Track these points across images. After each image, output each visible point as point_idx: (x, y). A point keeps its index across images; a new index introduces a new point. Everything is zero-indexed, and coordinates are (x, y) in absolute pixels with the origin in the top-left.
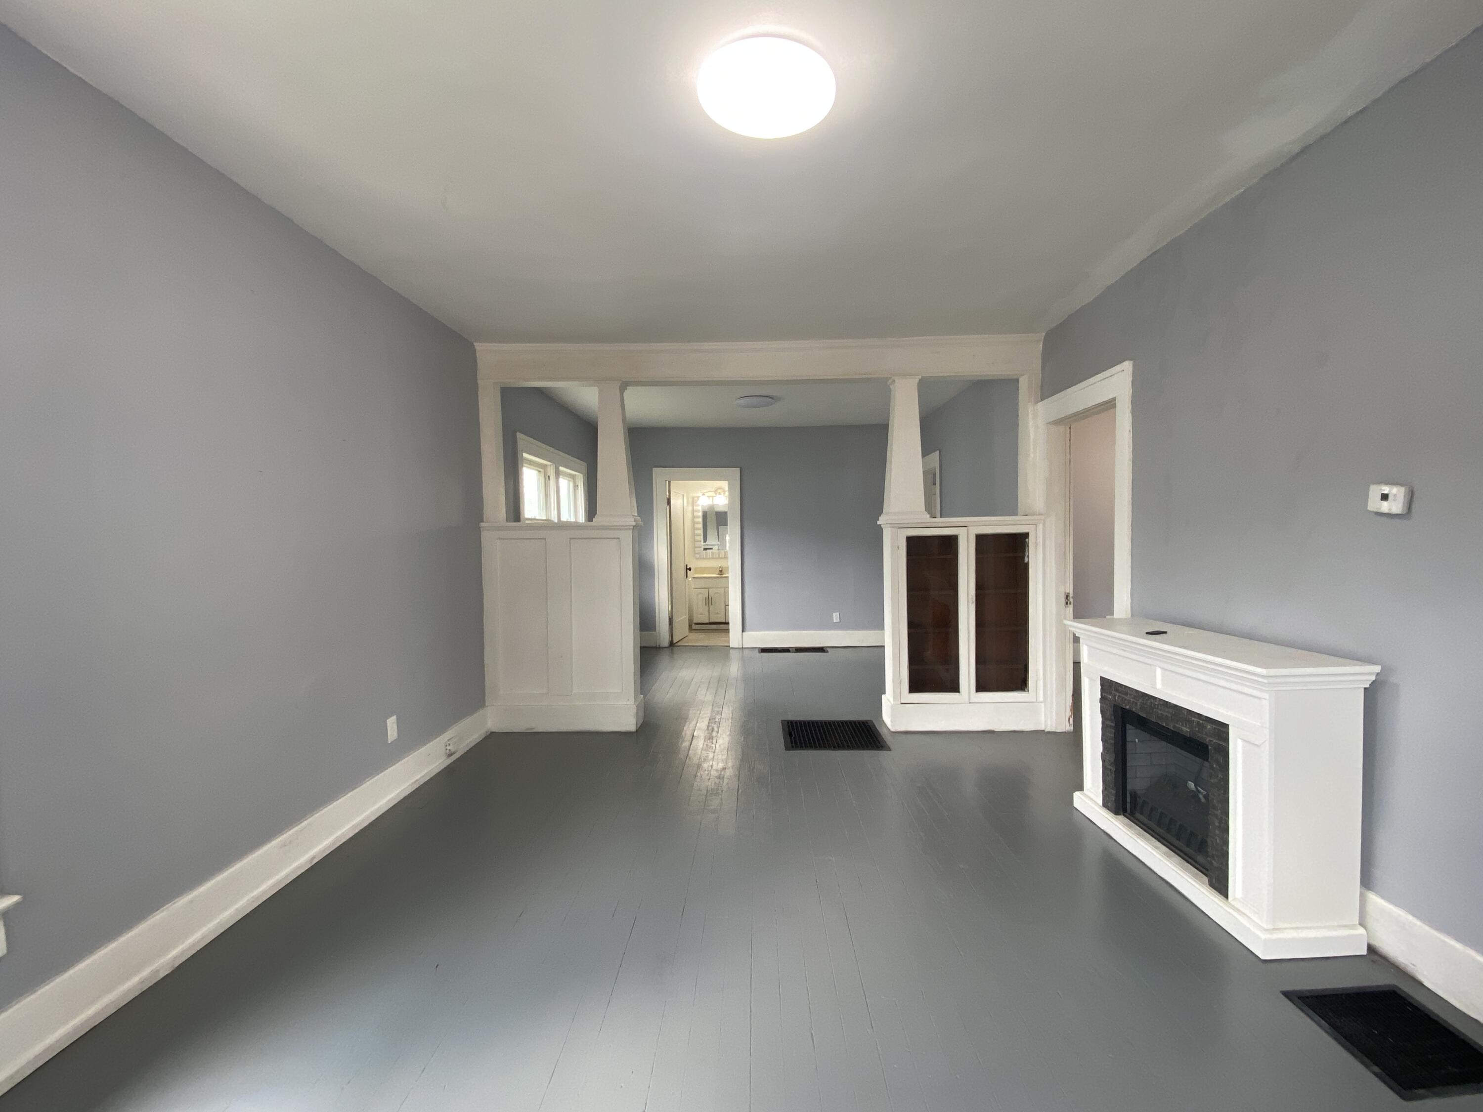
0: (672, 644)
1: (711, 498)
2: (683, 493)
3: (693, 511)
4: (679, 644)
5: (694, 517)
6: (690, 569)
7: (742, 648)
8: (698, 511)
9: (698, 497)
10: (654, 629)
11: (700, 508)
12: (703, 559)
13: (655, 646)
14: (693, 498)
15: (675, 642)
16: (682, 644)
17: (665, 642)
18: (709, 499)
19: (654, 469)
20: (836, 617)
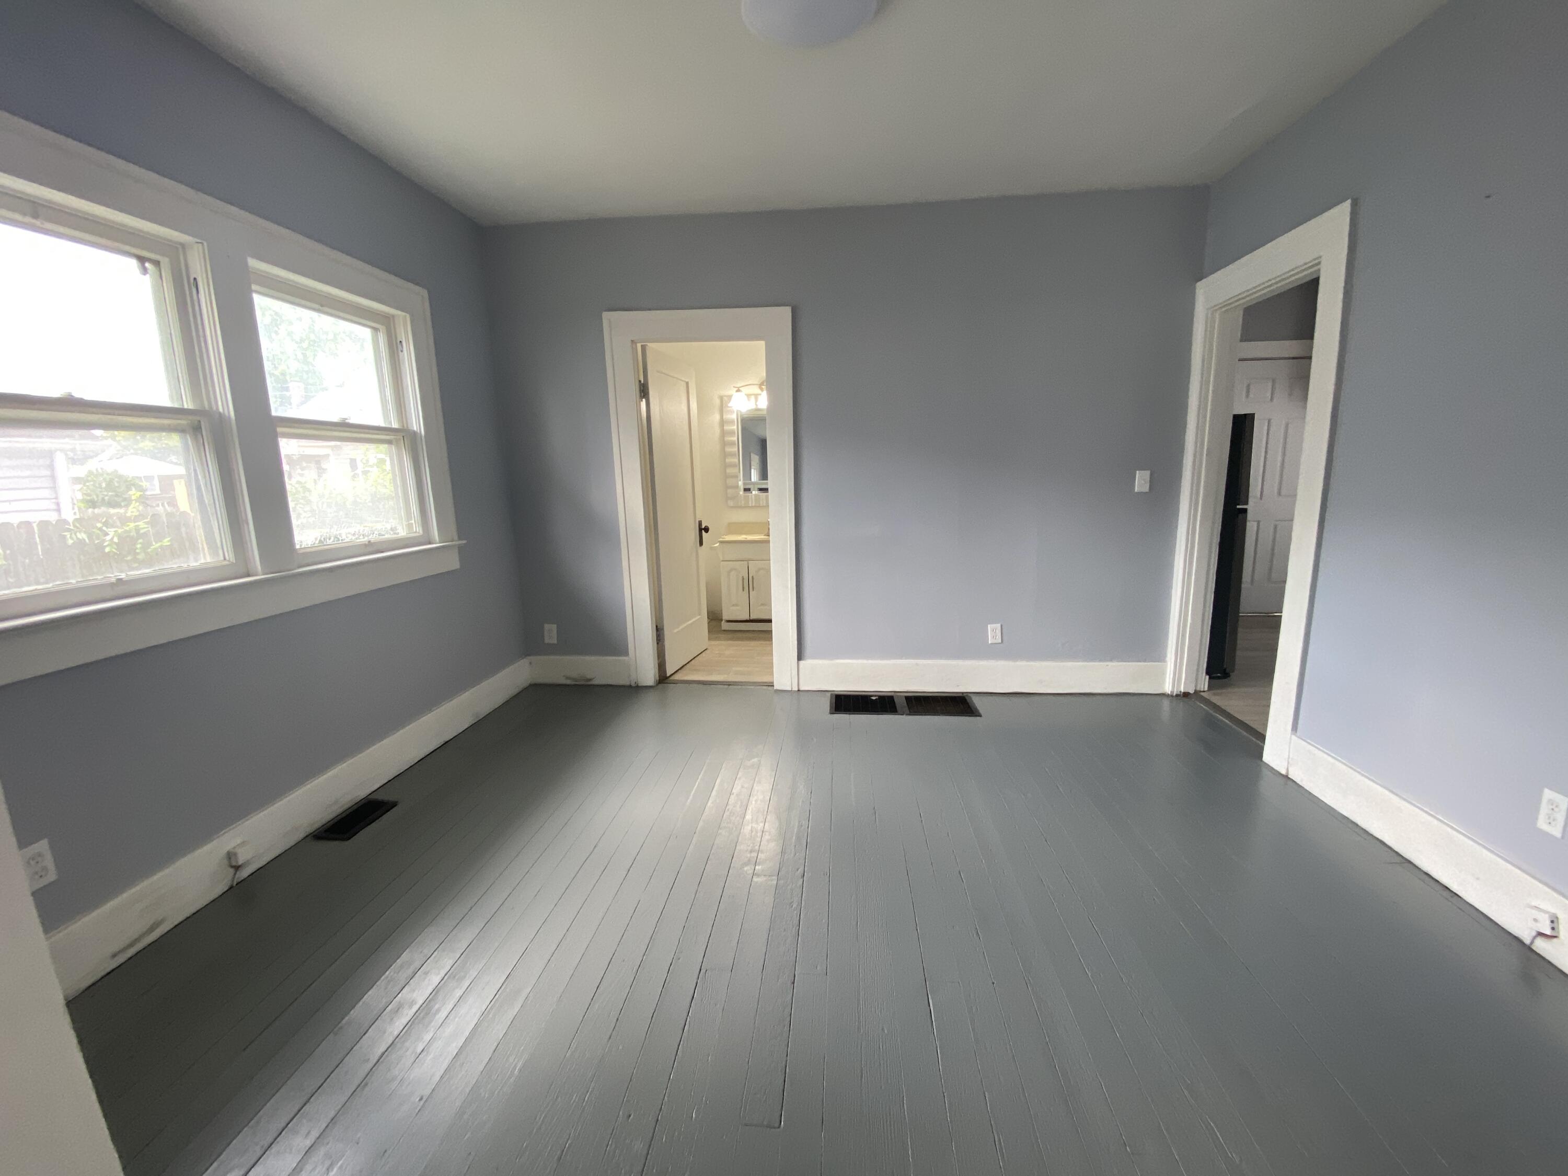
0: (663, 679)
1: (753, 398)
2: (687, 380)
3: (723, 422)
4: (677, 677)
5: (724, 433)
6: (707, 530)
7: (798, 690)
8: (732, 422)
9: (730, 397)
10: (626, 653)
11: (734, 416)
12: (741, 507)
13: (628, 684)
14: (721, 398)
15: (669, 672)
16: (686, 678)
17: (648, 675)
18: (749, 400)
19: (606, 315)
20: (993, 633)
